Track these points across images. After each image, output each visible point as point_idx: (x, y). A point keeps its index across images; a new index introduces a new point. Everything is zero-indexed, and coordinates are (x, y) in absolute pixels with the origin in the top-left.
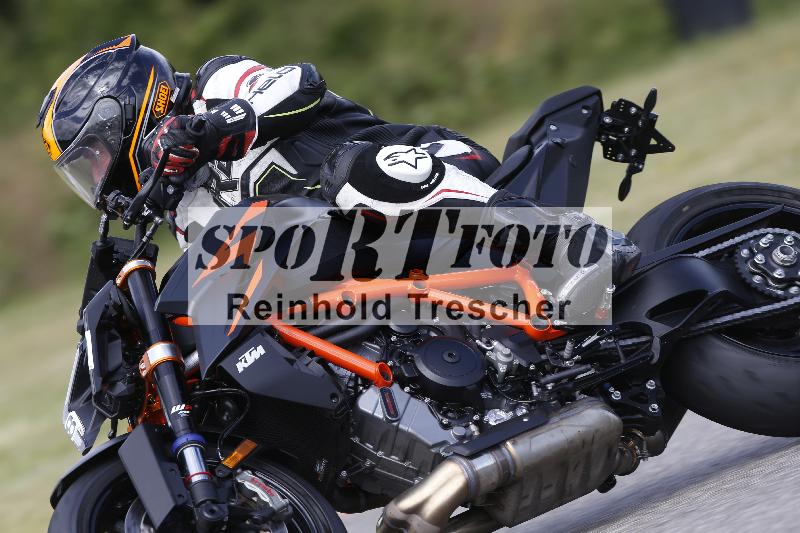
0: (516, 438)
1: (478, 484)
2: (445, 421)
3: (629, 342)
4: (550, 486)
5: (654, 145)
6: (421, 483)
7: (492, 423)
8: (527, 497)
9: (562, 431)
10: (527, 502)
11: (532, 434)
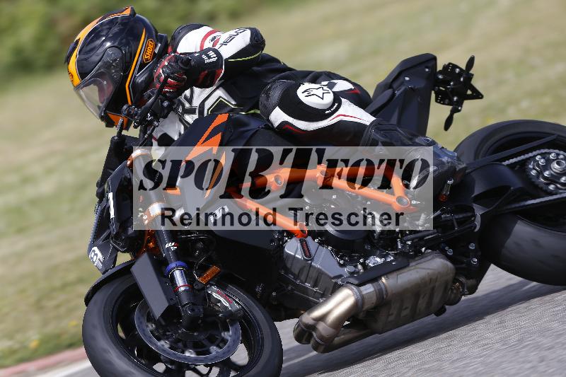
0: (388, 275)
1: (363, 303)
2: (342, 262)
3: (461, 216)
4: (406, 308)
5: (469, 95)
6: (325, 302)
7: (371, 265)
8: (392, 314)
9: (417, 272)
10: (391, 318)
11: (398, 272)
